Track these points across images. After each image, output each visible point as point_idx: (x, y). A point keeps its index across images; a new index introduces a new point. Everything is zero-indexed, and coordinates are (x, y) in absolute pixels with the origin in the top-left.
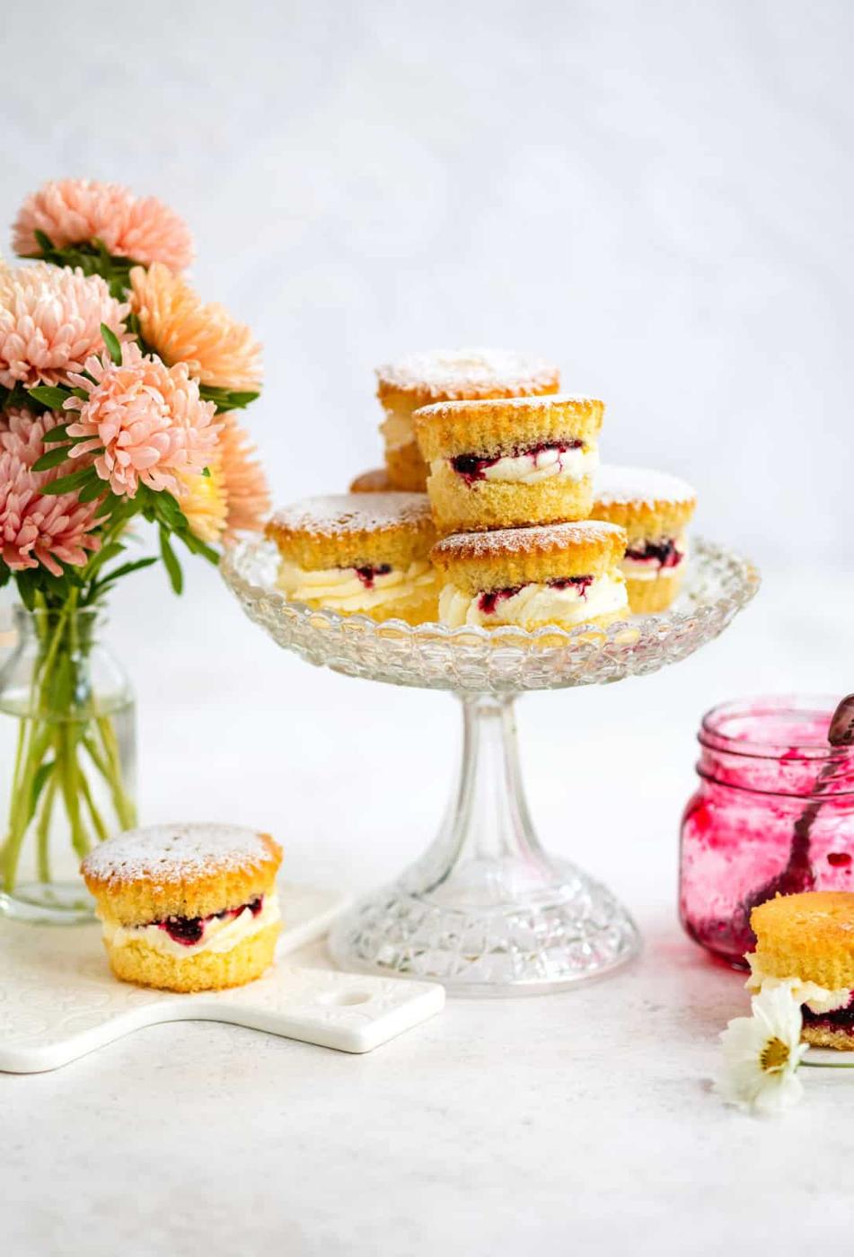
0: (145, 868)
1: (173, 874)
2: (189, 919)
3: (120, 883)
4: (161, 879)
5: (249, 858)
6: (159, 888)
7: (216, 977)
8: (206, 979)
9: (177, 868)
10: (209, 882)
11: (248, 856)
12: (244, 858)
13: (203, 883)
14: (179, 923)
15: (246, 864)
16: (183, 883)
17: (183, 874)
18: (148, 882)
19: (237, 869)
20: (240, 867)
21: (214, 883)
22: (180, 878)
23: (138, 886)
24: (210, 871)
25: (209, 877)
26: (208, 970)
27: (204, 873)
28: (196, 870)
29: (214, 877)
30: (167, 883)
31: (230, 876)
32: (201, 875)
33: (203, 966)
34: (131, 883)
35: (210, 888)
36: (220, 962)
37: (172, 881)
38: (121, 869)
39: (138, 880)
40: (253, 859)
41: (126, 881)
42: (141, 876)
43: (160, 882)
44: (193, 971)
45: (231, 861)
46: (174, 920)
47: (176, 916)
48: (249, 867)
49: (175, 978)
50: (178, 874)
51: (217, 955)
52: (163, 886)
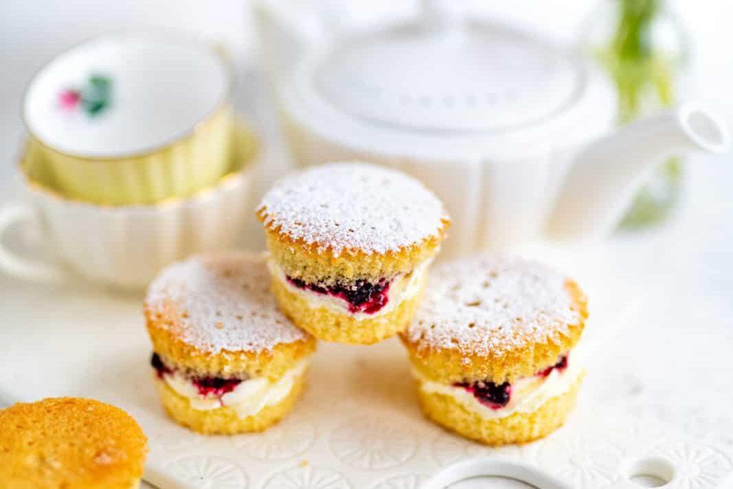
0: (453, 336)
1: (481, 345)
2: (496, 385)
3: (428, 349)
4: (469, 351)
5: (557, 324)
6: (467, 361)
7: (521, 434)
8: (509, 436)
9: (486, 338)
10: (517, 355)
11: (556, 320)
12: (553, 324)
13: (510, 355)
14: (487, 388)
15: (555, 332)
16: (491, 355)
17: (491, 346)
18: (456, 351)
19: (545, 339)
20: (548, 337)
21: (523, 356)
22: (488, 351)
23: (447, 353)
24: (519, 343)
25: (517, 349)
26: (513, 428)
27: (512, 345)
28: (503, 341)
29: (522, 350)
30: (475, 354)
31: (538, 346)
32: (509, 348)
33: (509, 425)
34: (439, 351)
35: (518, 360)
36: (525, 422)
37: (479, 354)
38: (430, 334)
39: (446, 349)
40: (561, 323)
41: (434, 348)
42: (451, 345)
43: (468, 353)
44: (498, 429)
45: (539, 328)
46: (482, 385)
47: (485, 382)
48: (557, 335)
49: (480, 433)
50: (486, 346)
51: (523, 415)
52: (470, 357)
